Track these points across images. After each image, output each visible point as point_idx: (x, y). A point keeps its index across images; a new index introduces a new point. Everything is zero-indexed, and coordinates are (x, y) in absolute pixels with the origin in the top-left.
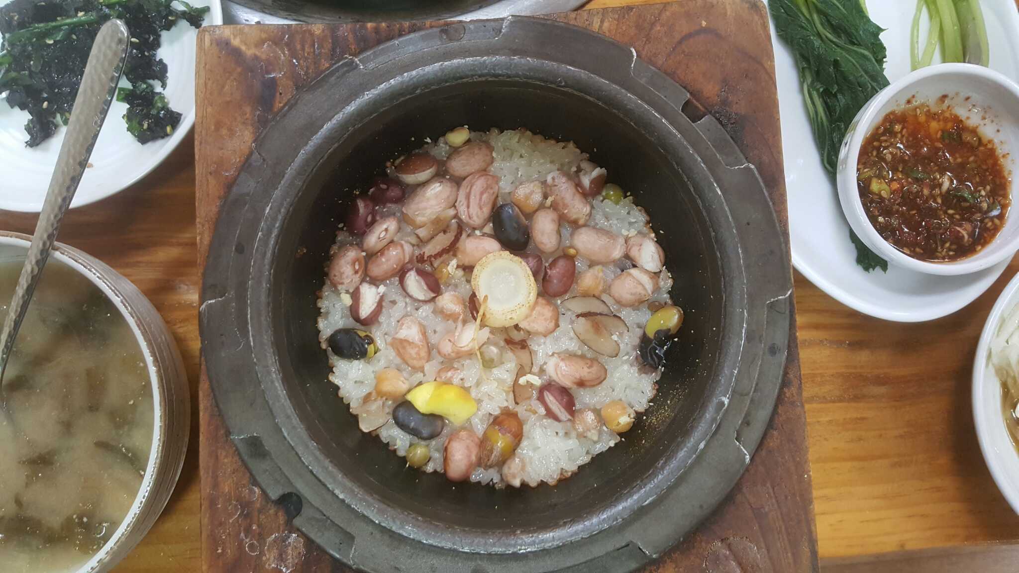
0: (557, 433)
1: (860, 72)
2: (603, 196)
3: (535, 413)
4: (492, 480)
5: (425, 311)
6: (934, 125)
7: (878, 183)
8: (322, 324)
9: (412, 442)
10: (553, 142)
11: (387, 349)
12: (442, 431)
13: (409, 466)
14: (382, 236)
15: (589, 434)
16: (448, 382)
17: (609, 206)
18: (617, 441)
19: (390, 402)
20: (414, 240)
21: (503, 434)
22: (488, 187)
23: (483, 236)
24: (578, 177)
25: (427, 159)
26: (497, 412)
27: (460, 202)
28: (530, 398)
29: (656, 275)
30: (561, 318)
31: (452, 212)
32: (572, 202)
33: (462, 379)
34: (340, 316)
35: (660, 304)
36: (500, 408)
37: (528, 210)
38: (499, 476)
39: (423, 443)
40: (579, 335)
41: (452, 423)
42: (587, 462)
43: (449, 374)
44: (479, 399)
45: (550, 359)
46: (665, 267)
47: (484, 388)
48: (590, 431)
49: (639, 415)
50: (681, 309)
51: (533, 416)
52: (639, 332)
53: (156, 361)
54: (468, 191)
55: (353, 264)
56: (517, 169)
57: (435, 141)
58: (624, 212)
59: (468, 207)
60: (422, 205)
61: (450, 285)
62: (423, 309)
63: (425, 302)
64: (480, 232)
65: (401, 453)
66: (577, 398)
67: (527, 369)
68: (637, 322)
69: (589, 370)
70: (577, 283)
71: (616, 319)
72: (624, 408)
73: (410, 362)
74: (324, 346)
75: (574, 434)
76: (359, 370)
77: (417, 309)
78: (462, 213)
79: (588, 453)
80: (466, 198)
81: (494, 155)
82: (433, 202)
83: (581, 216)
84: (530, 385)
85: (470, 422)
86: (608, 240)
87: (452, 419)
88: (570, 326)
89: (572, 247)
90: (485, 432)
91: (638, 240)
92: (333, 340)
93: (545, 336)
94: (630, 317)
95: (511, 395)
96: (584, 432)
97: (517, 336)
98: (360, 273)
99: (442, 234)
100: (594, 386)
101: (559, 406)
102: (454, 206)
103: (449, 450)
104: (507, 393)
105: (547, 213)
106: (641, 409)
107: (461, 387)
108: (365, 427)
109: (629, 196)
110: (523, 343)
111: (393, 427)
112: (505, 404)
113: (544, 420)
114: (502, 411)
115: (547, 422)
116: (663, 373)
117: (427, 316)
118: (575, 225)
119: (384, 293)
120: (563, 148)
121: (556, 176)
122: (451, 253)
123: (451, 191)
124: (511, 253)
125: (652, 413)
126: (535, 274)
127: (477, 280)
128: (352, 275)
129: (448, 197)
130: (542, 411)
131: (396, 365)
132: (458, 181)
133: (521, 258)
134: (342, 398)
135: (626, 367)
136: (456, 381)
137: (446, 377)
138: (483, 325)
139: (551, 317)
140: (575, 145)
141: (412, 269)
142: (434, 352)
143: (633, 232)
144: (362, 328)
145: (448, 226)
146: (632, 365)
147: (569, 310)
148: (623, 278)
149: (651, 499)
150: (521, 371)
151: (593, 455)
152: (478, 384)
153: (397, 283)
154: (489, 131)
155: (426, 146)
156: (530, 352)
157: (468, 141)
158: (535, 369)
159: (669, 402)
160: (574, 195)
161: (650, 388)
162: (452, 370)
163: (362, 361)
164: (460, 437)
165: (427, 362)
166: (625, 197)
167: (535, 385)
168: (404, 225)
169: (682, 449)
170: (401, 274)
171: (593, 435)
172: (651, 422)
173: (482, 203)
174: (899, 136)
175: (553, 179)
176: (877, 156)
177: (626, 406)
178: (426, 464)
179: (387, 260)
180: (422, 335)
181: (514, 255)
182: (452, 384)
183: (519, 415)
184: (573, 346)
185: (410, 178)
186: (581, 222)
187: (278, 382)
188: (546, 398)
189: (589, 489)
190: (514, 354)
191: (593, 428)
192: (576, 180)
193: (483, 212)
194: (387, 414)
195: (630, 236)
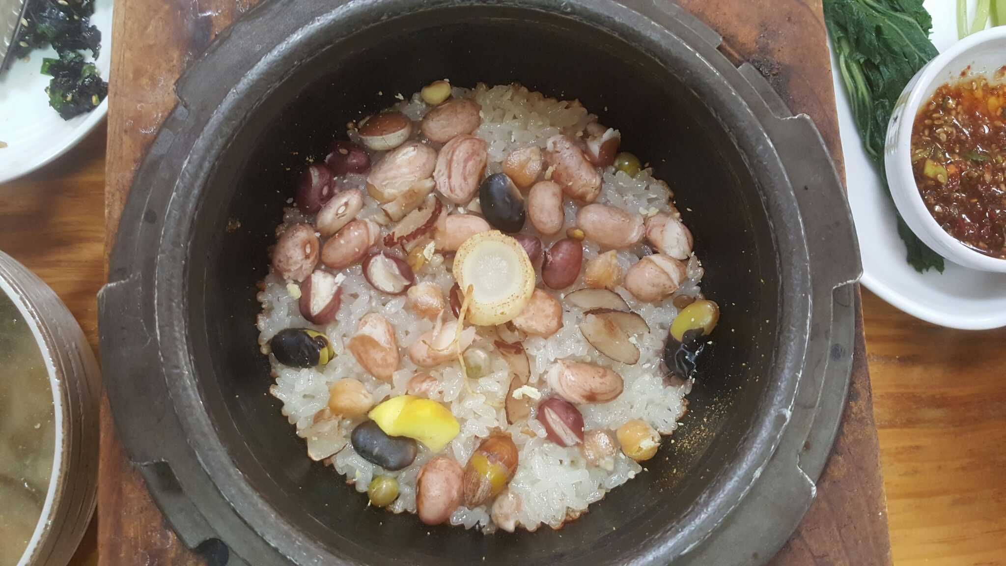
0: (561, 462)
1: (905, 41)
2: (615, 167)
3: (533, 435)
4: (478, 522)
5: (394, 306)
6: (993, 101)
7: (934, 165)
8: (262, 323)
9: (376, 474)
10: (554, 101)
11: (344, 354)
12: (414, 458)
13: (371, 504)
14: (340, 211)
15: (602, 463)
16: (423, 396)
17: (623, 178)
18: (638, 472)
19: (348, 422)
20: (381, 219)
21: (492, 462)
22: (474, 153)
23: (467, 214)
24: (585, 143)
25: (400, 120)
26: (485, 435)
27: (440, 171)
28: (525, 416)
29: (684, 262)
30: (565, 316)
31: (429, 184)
32: (578, 172)
33: (440, 392)
34: (286, 314)
35: (689, 297)
36: (488, 428)
37: (525, 182)
38: (488, 518)
39: (390, 474)
40: (587, 336)
41: (428, 449)
42: (600, 499)
43: (425, 386)
44: (462, 418)
45: (551, 367)
46: (693, 253)
47: (469, 403)
48: (603, 458)
49: (665, 438)
50: (716, 305)
51: (531, 439)
52: (663, 334)
53: (59, 372)
54: (449, 157)
55: (304, 247)
56: (510, 133)
57: (409, 98)
58: (641, 186)
59: (449, 177)
60: (392, 173)
61: (426, 274)
62: (392, 304)
63: (394, 295)
64: (464, 209)
65: (361, 488)
66: (586, 417)
67: (523, 379)
68: (660, 322)
69: (601, 381)
70: (584, 272)
71: (634, 317)
72: (646, 429)
73: (375, 370)
74: (265, 350)
75: (583, 462)
76: (309, 380)
77: (384, 305)
78: (442, 185)
79: (600, 486)
80: (447, 166)
81: (482, 114)
82: (405, 170)
83: (589, 189)
84: (527, 399)
85: (451, 448)
86: (623, 219)
87: (427, 443)
88: (576, 326)
89: (577, 227)
90: (469, 461)
91: (661, 219)
92: (276, 343)
93: (546, 338)
94: (650, 314)
95: (503, 413)
96: (596, 459)
97: (510, 338)
98: (312, 258)
99: (417, 210)
100: (608, 401)
101: (566, 427)
102: (432, 176)
103: (423, 483)
104: (498, 410)
105: (547, 186)
106: (668, 431)
107: (440, 403)
108: (315, 454)
109: (648, 167)
110: (519, 346)
111: (351, 455)
112: (496, 424)
113: (545, 445)
114: (490, 433)
115: (549, 446)
116: (694, 386)
117: (397, 313)
118: (581, 201)
119: (342, 284)
120: (565, 108)
121: (558, 140)
122: (428, 235)
123: (428, 158)
124: (502, 233)
125: (682, 435)
126: (534, 259)
127: (460, 267)
128: (302, 260)
129: (424, 165)
130: (542, 433)
131: (357, 374)
132: (436, 147)
133: (515, 238)
134: (287, 417)
135: (647, 377)
136: (433, 394)
137: (420, 389)
138: (467, 324)
139: (553, 313)
140: (580, 104)
141: (379, 253)
142: (406, 359)
143: (653, 211)
144: (314, 327)
145: (424, 202)
146: (655, 375)
147: (575, 306)
148: (642, 265)
149: (691, 546)
150: (516, 381)
151: (607, 489)
152: (461, 399)
153: (360, 272)
154: (475, 88)
155: (397, 104)
156: (527, 358)
157: (449, 99)
158: (534, 379)
159: (705, 420)
160: (580, 163)
161: (679, 404)
162: (428, 380)
163: (313, 369)
164: (437, 467)
165: (397, 370)
166: (643, 168)
167: (533, 399)
168: (368, 199)
169: (731, 478)
170: (364, 259)
171: (607, 464)
172: (682, 446)
173: (467, 173)
174: (954, 112)
175: (555, 143)
176: (929, 136)
177: (649, 426)
178: (393, 502)
179: (348, 242)
180: (391, 336)
181: (506, 235)
182: (429, 399)
183: (512, 438)
184: (580, 350)
185: (376, 142)
186: (589, 197)
187: (194, 390)
188: (547, 416)
189: (607, 533)
190: (507, 361)
191: (607, 455)
192: (583, 146)
193: (467, 184)
194: (345, 437)
195: (649, 215)
